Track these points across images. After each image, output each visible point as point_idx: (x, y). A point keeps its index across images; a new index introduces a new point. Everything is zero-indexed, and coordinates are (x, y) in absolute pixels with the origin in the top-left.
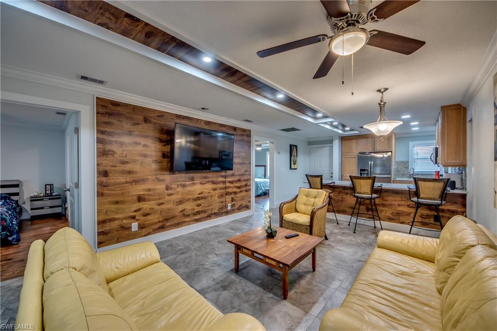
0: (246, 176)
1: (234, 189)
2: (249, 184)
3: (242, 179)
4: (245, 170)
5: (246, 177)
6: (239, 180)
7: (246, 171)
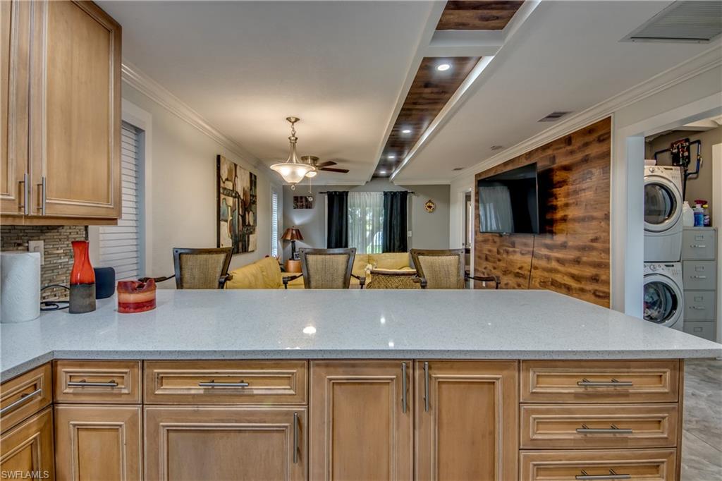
0: (595, 253)
1: (565, 278)
2: (603, 277)
3: (585, 259)
4: (591, 236)
5: (594, 257)
6: (577, 261)
7: (595, 240)
